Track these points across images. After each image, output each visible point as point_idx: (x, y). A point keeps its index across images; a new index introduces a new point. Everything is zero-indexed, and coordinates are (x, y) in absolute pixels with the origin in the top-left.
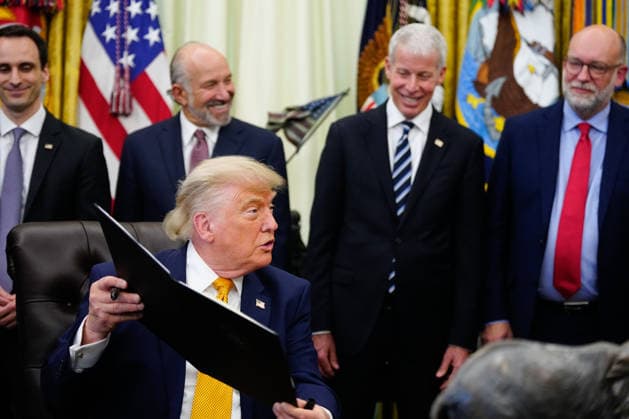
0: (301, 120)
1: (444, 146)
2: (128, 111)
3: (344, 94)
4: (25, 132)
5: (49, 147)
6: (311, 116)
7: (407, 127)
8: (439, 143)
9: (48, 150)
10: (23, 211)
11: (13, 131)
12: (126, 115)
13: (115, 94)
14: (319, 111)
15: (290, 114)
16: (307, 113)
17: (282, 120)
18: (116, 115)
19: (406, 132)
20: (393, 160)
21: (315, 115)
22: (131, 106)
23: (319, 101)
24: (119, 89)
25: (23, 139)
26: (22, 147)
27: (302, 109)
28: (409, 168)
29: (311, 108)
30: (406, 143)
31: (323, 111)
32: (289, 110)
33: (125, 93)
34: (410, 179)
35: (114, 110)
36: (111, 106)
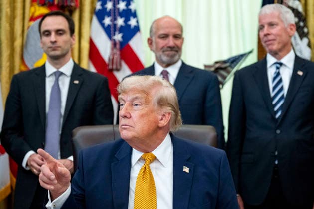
0: (224, 69)
1: (303, 75)
2: (119, 67)
3: (251, 52)
4: (62, 74)
5: (77, 82)
6: (230, 66)
7: (278, 65)
8: (300, 73)
9: (76, 84)
10: (62, 120)
11: (55, 73)
12: (118, 70)
13: (111, 58)
14: (235, 63)
15: (217, 65)
16: (228, 64)
17: (213, 69)
18: (111, 70)
19: (278, 68)
20: (271, 85)
21: (233, 65)
22: (120, 65)
23: (235, 57)
24: (113, 54)
25: (61, 78)
26: (60, 83)
27: (225, 62)
28: (282, 89)
29: (230, 61)
30: (278, 74)
31: (237, 63)
32: (217, 63)
33: (117, 57)
34: (283, 95)
35: (110, 67)
36: (108, 65)
